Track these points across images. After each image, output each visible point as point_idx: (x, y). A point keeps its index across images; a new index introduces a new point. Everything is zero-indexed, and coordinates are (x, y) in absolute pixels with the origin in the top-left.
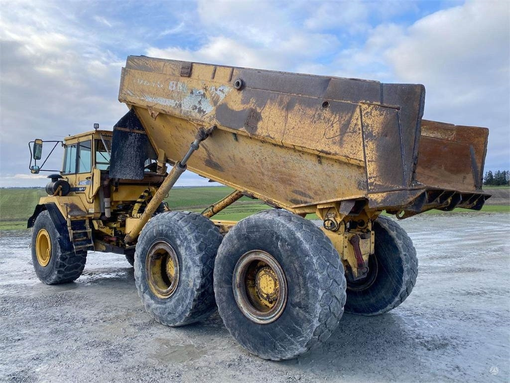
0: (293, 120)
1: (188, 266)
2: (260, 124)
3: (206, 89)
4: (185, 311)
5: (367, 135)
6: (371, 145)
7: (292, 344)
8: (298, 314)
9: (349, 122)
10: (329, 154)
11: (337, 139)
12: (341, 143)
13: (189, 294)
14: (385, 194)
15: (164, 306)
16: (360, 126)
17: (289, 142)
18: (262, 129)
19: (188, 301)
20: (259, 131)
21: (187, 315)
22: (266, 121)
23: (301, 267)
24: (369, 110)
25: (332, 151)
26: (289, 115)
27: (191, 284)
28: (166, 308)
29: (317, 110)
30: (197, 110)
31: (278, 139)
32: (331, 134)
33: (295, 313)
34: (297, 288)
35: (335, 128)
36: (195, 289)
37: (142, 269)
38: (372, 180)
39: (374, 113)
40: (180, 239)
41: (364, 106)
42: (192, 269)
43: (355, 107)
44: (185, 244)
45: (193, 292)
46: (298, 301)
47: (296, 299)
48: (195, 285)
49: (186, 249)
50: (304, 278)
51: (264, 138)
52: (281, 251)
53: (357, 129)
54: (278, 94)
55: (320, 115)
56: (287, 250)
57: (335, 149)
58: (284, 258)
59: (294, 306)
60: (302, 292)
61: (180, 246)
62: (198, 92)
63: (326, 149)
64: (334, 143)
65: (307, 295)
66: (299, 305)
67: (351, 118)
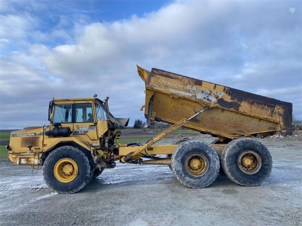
0: (254, 108)
1: (214, 160)
2: (240, 108)
3: (211, 92)
4: (213, 179)
5: (280, 115)
6: (281, 117)
7: (265, 177)
8: (267, 168)
9: (274, 110)
10: (268, 119)
11: (270, 115)
12: (272, 116)
13: (216, 171)
14: (286, 131)
15: (200, 180)
16: (277, 112)
17: (253, 115)
18: (241, 109)
19: (215, 174)
20: (240, 110)
21: (214, 180)
22: (243, 107)
23: (266, 153)
24: (279, 108)
25: (269, 118)
26: (252, 106)
27: (217, 167)
28: (201, 180)
29: (263, 106)
30: (206, 99)
31: (249, 113)
32: (268, 113)
33: (265, 168)
34: (265, 160)
35: (269, 112)
36: (218, 169)
37: (182, 166)
38: (282, 127)
39: (281, 109)
40: (208, 150)
41: (278, 107)
42: (216, 161)
43: (275, 106)
44: (211, 152)
45: (217, 171)
46: (266, 164)
47: (266, 163)
48: (218, 167)
49: (212, 154)
50: (268, 156)
51: (242, 112)
52: (258, 149)
53: (276, 112)
54: (247, 99)
55: (264, 108)
56: (260, 149)
57: (270, 118)
58: (260, 151)
59: (265, 165)
60: (267, 161)
61: (209, 153)
62: (206, 92)
63: (267, 118)
64: (270, 116)
65: (269, 161)
66: (267, 165)
67: (274, 109)
